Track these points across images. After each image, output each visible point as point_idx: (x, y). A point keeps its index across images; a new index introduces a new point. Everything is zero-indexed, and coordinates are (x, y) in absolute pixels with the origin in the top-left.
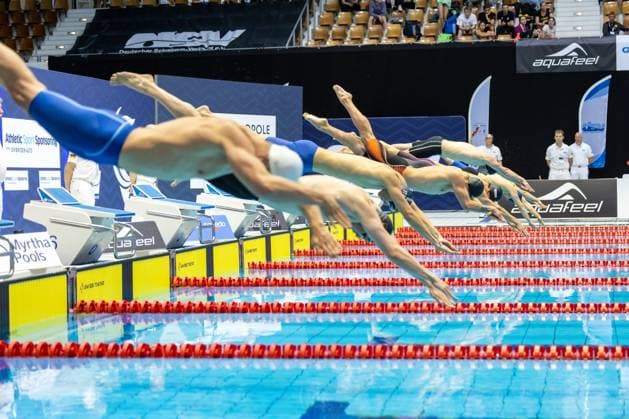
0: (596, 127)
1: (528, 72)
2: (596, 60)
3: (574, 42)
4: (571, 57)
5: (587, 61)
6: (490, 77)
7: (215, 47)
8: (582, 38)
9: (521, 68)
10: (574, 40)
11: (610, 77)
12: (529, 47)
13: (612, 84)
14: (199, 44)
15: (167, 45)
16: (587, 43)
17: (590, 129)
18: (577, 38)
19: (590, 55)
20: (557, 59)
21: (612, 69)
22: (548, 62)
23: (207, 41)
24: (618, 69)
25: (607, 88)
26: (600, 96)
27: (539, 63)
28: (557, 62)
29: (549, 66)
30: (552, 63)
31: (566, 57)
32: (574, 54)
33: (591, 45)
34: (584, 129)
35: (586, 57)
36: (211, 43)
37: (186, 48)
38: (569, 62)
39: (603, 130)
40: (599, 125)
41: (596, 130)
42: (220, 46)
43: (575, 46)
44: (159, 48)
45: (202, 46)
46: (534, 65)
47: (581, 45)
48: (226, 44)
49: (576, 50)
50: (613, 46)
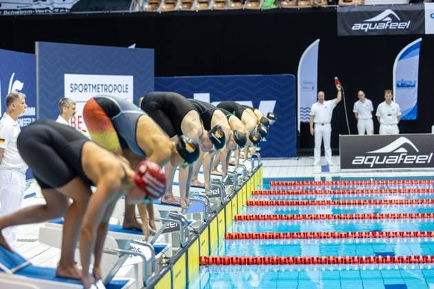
0: (408, 83)
1: (347, 34)
2: (407, 24)
3: (389, 8)
4: (386, 22)
5: (400, 26)
6: (318, 40)
7: (60, 9)
8: (395, 5)
9: (341, 31)
10: (389, 6)
11: (420, 39)
12: (349, 13)
13: (422, 46)
14: (44, 7)
15: (14, 7)
16: (399, 9)
17: (403, 86)
18: (391, 5)
19: (402, 20)
20: (373, 23)
21: (421, 33)
22: (365, 26)
23: (52, 4)
24: (427, 33)
25: (418, 50)
26: (411, 56)
27: (358, 27)
28: (373, 26)
29: (366, 29)
30: (369, 26)
31: (381, 21)
32: (389, 19)
33: (403, 11)
34: (398, 86)
35: (399, 22)
36: (56, 6)
37: (33, 10)
38: (384, 26)
39: (414, 86)
40: (411, 82)
41: (408, 86)
42: (64, 9)
43: (389, 12)
44: (8, 10)
45: (48, 8)
46: (353, 28)
47: (394, 11)
48: (69, 7)
49: (390, 16)
50: (422, 12)
